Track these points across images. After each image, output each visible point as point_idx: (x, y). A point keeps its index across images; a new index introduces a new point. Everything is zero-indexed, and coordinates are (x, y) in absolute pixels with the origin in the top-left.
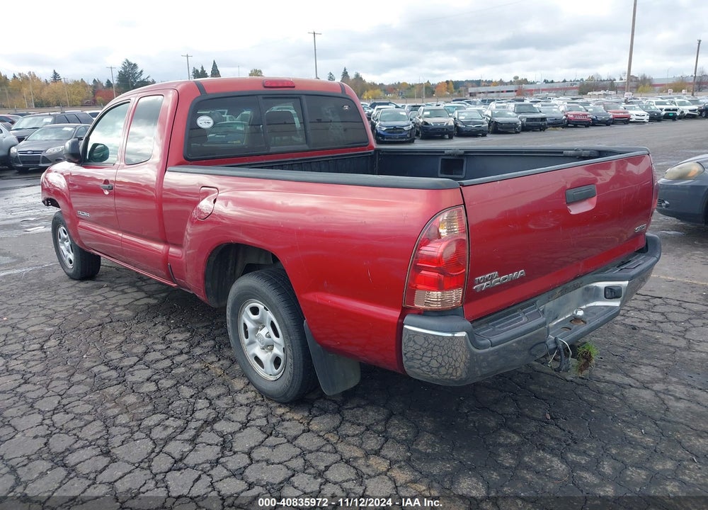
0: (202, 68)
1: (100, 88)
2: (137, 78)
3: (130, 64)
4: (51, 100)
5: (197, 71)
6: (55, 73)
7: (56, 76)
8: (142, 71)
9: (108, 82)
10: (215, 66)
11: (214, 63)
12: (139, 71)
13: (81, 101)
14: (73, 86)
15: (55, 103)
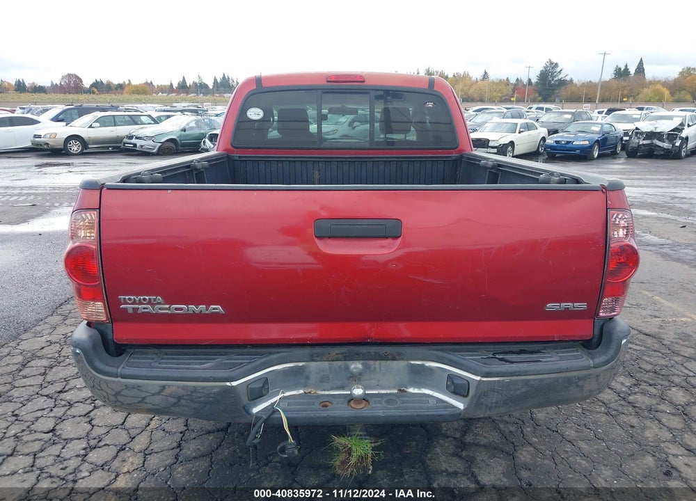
0: (626, 66)
1: (520, 85)
2: (555, 77)
3: (551, 63)
4: (475, 96)
5: (620, 69)
6: (486, 73)
7: (485, 76)
8: (561, 70)
9: (530, 80)
10: (641, 63)
11: (641, 60)
12: (558, 69)
13: (501, 98)
14: (497, 84)
15: (478, 99)
